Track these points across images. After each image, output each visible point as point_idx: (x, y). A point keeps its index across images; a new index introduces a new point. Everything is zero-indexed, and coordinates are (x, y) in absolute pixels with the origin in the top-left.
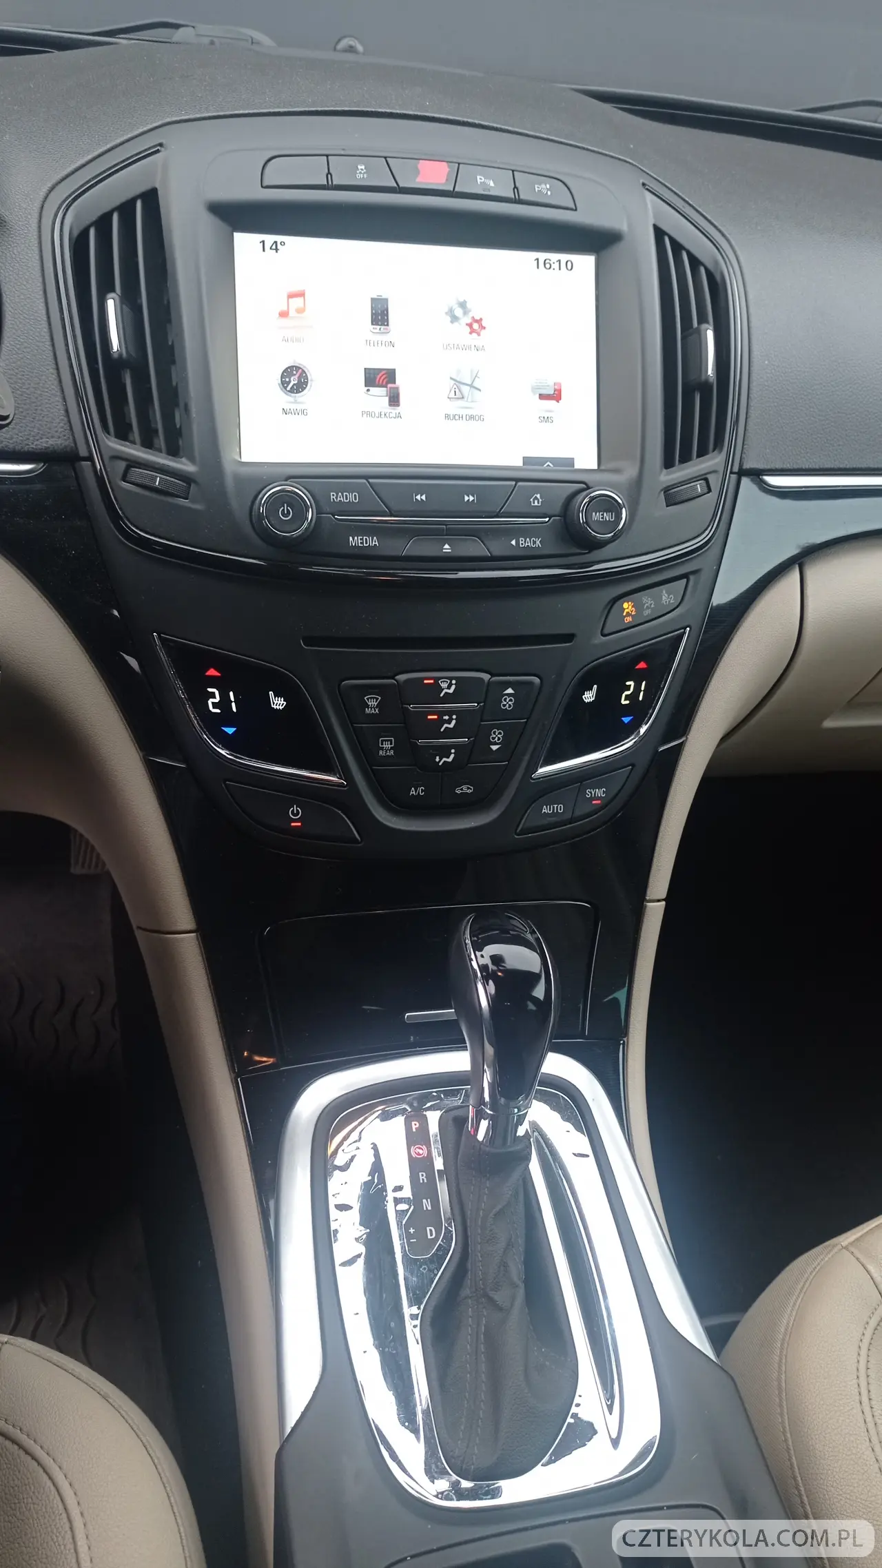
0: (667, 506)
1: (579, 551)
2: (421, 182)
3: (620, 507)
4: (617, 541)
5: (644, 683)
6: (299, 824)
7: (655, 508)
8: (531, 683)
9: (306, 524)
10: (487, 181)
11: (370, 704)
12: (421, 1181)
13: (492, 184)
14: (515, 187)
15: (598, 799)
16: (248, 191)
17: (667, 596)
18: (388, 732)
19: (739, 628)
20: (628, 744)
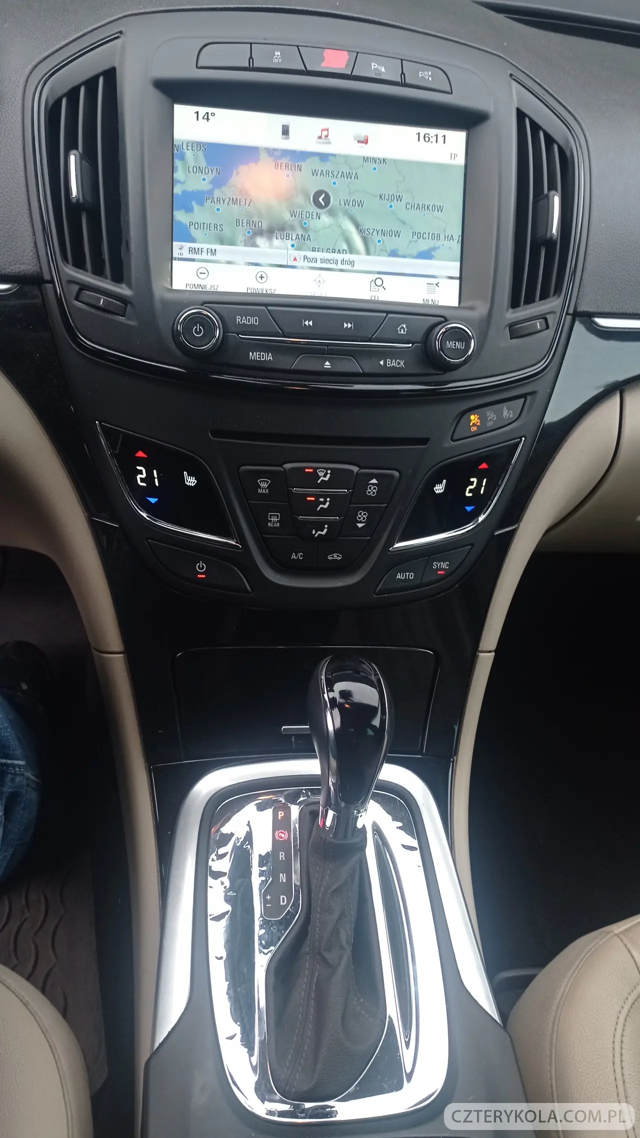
0: (511, 339)
1: (434, 372)
2: (324, 66)
3: (470, 338)
4: (466, 365)
5: (485, 480)
6: (204, 576)
7: (501, 340)
8: (392, 476)
9: (214, 341)
10: (379, 68)
11: (262, 485)
12: (281, 859)
13: (383, 70)
14: (403, 73)
15: (442, 569)
16: (185, 70)
17: (507, 412)
18: (275, 509)
19: (567, 440)
20: (470, 527)
